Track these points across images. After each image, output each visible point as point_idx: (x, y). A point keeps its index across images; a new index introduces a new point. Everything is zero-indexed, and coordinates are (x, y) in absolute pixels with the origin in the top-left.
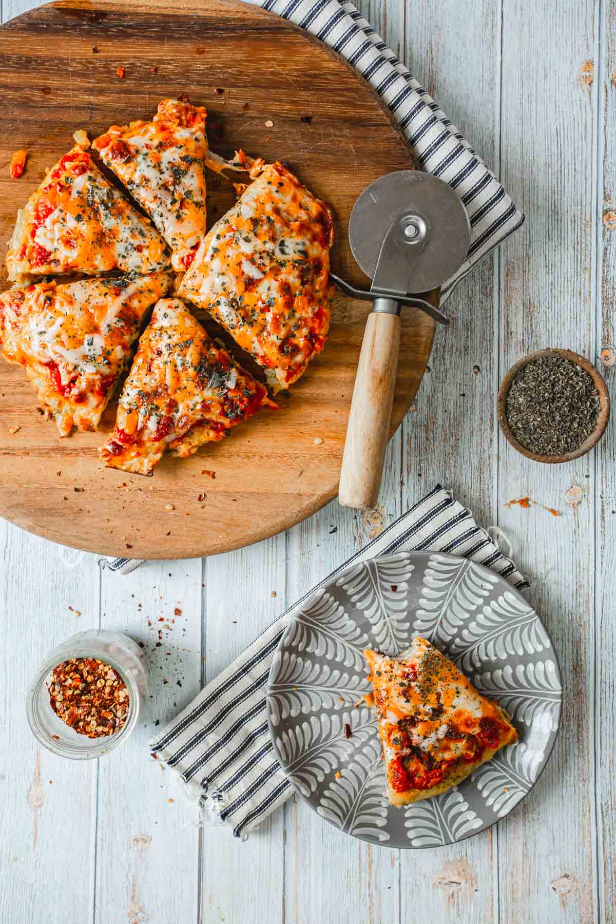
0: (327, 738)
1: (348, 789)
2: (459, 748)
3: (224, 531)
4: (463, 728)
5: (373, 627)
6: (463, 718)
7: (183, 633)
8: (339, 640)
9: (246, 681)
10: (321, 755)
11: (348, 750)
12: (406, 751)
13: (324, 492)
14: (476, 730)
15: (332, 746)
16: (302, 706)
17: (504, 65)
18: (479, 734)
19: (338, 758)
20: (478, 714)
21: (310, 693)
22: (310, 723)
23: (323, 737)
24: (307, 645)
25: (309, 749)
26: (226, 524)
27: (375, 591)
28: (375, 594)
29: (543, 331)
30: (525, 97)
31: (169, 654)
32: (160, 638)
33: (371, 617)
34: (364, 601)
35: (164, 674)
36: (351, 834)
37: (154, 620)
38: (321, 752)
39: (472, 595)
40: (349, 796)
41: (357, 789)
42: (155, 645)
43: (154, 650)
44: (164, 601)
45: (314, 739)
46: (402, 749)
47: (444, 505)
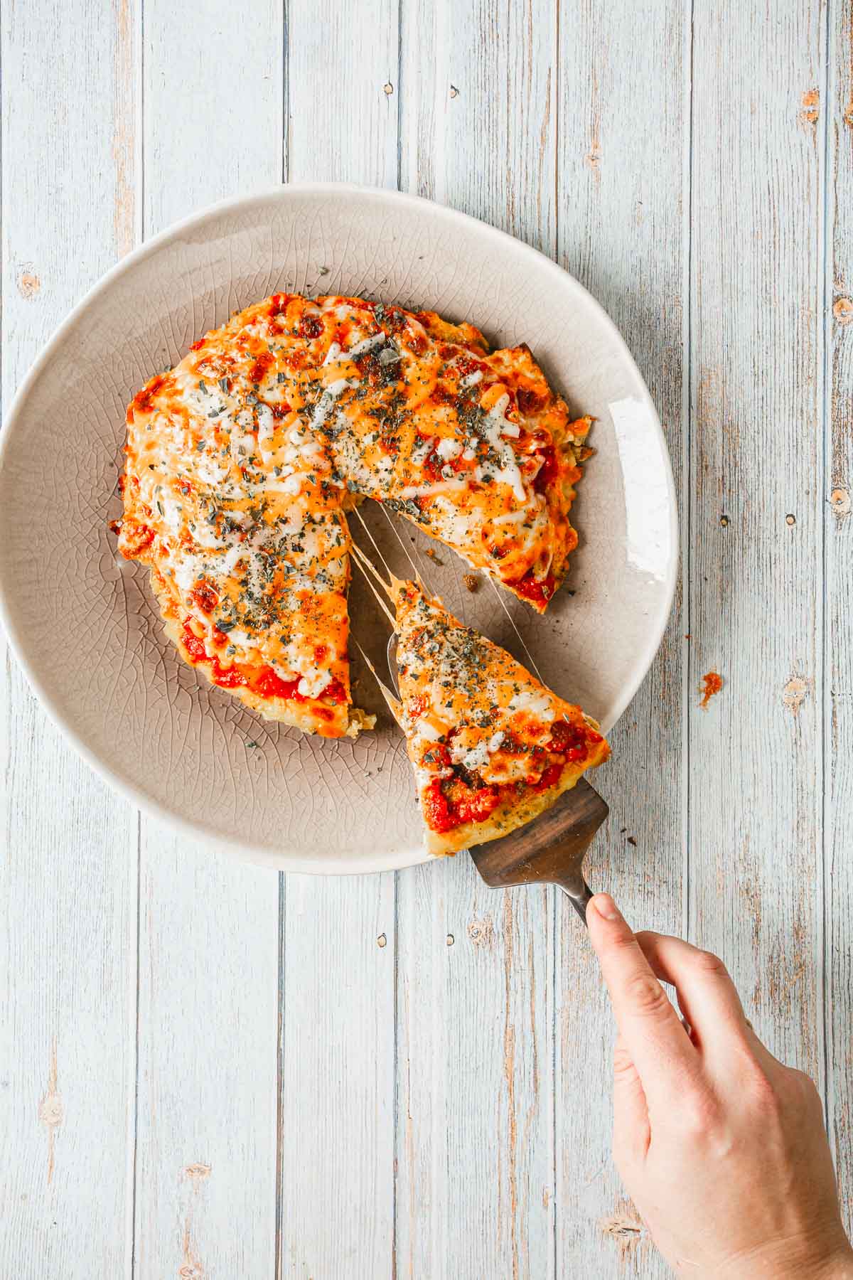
2: (520, 767)
4: (525, 738)
6: (525, 722)
12: (447, 772)
14: (544, 739)
17: (694, 95)
18: (549, 745)
20: (549, 717)
29: (750, 464)
30: (725, 142)
46: (440, 769)
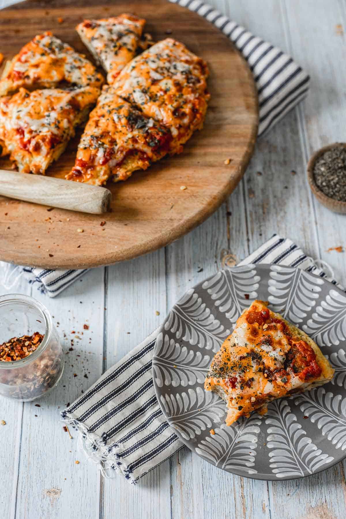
0: (201, 406)
1: (221, 442)
3: (118, 244)
5: (233, 325)
7: (90, 341)
8: (207, 334)
9: (137, 366)
10: (198, 417)
11: (219, 414)
13: (188, 218)
15: (206, 411)
16: (181, 380)
19: (212, 420)
21: (187, 371)
22: (188, 394)
23: (199, 404)
24: (183, 335)
25: (188, 411)
26: (119, 239)
27: (232, 298)
28: (233, 301)
31: (79, 356)
32: (72, 345)
33: (231, 318)
34: (224, 306)
35: (75, 370)
36: (224, 469)
37: (68, 333)
38: (198, 415)
39: (305, 298)
40: (222, 447)
41: (229, 443)
42: (68, 349)
43: (68, 353)
44: (76, 320)
45: (191, 406)
47: (279, 243)
